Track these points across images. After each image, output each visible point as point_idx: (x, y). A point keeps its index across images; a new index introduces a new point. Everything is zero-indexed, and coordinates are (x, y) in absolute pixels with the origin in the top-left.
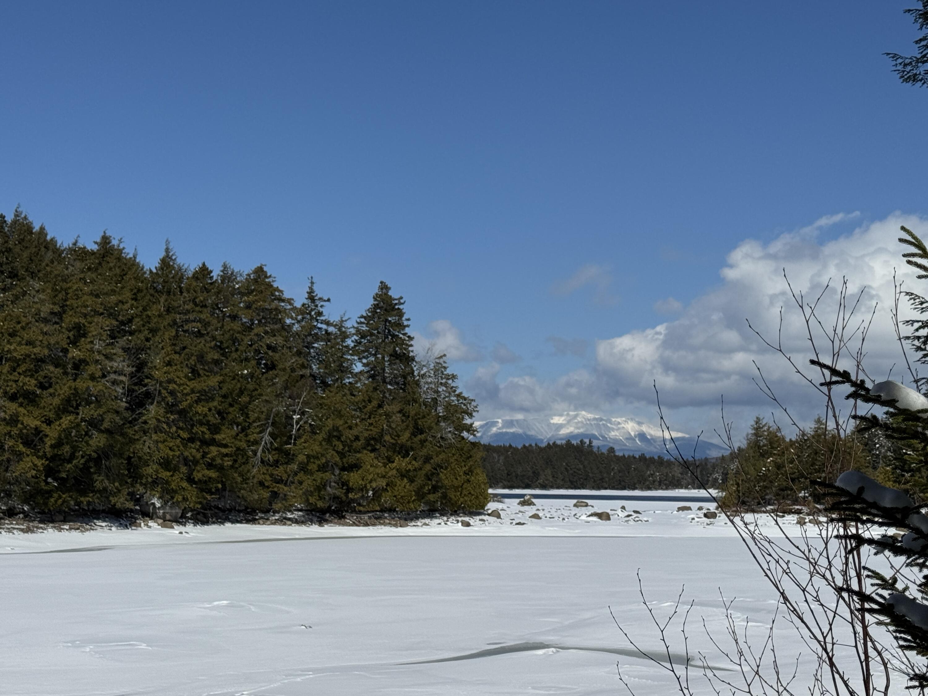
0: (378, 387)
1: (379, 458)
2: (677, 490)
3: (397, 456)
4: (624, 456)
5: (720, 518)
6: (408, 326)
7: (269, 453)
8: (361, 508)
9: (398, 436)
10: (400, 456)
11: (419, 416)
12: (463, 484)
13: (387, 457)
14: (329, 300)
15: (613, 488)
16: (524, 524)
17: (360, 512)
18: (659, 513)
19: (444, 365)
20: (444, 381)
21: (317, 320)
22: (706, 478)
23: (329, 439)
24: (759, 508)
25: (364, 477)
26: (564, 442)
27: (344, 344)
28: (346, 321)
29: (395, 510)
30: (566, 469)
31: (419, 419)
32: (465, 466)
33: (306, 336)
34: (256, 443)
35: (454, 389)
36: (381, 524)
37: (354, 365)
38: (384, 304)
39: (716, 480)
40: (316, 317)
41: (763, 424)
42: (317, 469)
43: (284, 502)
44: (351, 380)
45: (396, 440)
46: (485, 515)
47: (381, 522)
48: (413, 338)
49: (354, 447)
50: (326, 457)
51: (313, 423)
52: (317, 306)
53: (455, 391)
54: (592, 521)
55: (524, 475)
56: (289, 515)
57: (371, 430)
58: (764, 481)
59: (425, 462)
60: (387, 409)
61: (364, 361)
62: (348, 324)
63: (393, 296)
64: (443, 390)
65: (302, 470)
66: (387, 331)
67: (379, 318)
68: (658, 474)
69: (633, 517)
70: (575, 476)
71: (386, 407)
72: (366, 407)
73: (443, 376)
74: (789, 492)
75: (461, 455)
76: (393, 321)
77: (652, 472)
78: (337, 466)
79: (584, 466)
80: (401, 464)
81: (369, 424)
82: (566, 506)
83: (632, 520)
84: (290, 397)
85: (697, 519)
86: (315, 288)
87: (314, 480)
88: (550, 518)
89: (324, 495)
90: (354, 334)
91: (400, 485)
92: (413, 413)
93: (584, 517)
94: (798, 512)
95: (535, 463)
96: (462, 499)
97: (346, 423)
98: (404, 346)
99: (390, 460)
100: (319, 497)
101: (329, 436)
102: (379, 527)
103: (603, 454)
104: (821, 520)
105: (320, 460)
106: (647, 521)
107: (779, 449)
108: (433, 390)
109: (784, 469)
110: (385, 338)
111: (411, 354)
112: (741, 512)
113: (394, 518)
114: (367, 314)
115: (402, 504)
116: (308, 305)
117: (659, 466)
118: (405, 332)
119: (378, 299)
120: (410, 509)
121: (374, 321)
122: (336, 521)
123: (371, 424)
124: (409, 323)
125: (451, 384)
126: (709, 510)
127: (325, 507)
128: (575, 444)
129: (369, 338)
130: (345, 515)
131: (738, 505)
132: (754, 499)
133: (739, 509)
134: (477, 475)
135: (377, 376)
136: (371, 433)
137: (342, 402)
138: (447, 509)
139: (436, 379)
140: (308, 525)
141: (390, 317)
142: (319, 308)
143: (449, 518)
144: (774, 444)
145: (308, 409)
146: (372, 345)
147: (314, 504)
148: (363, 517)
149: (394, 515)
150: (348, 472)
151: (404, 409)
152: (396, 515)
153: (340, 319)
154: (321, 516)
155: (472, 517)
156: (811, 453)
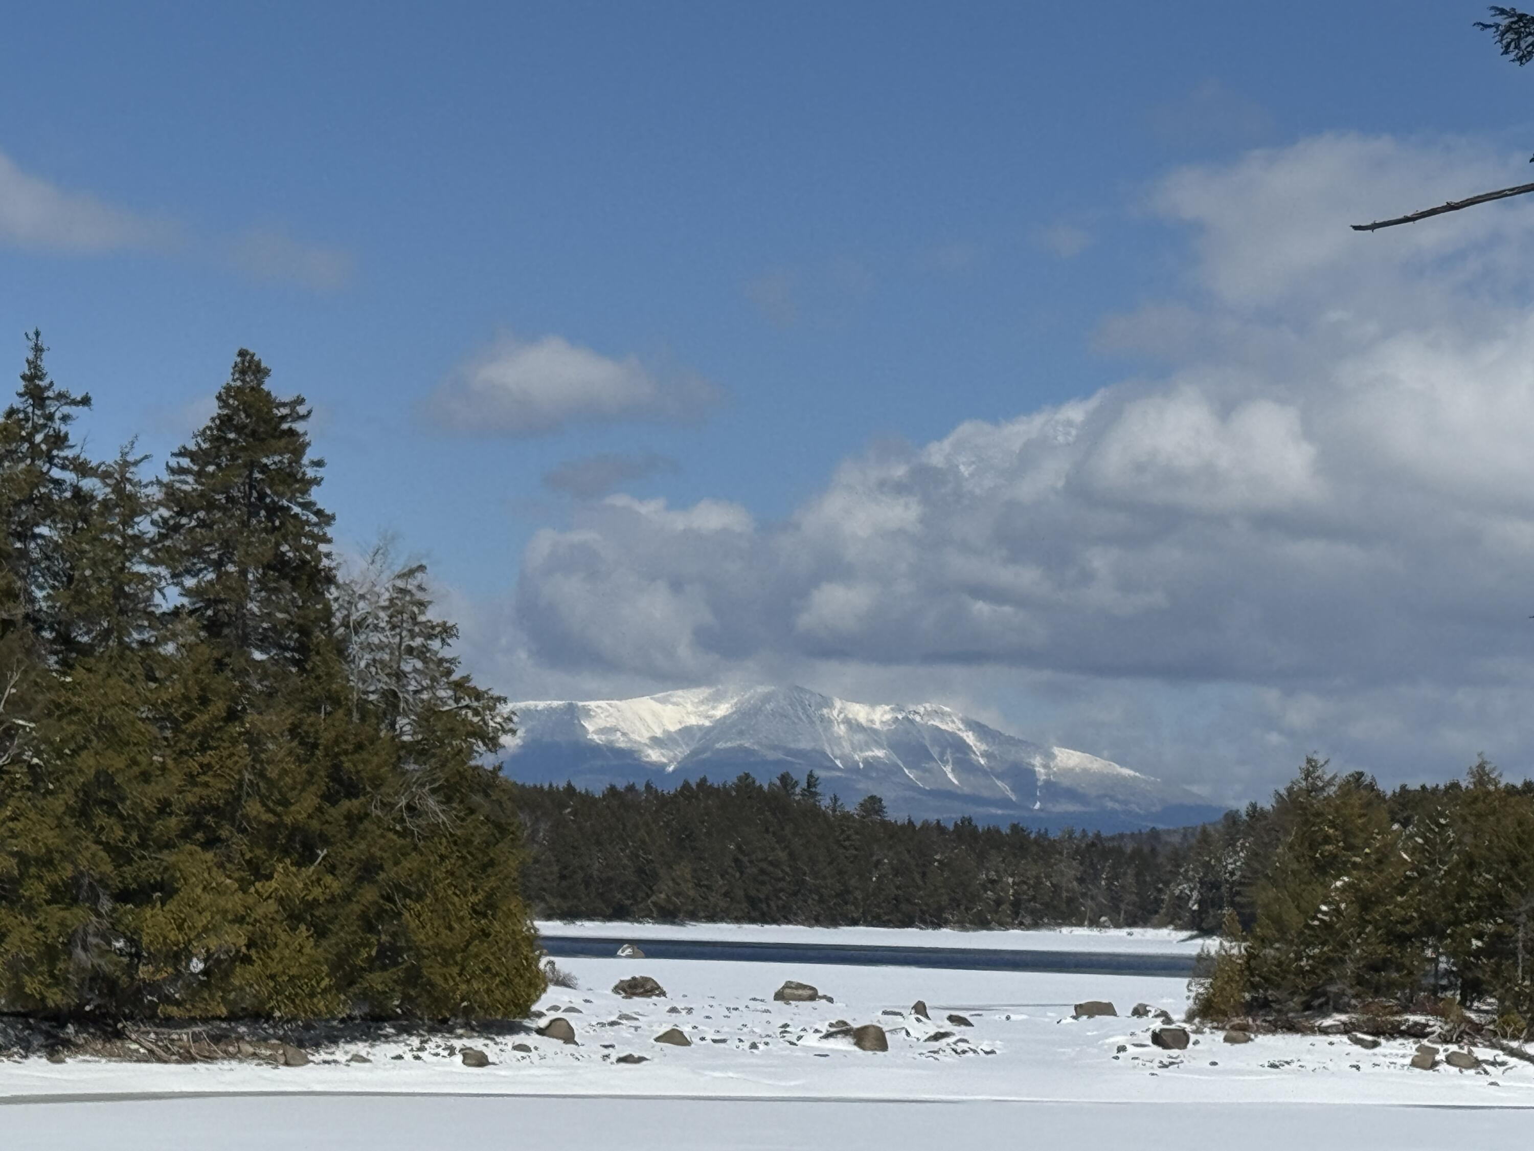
0: (227, 660)
1: (228, 865)
2: (1065, 930)
3: (279, 860)
4: (910, 823)
5: (1198, 1047)
6: (317, 481)
8: (174, 1011)
9: (285, 802)
10: (288, 861)
11: (344, 746)
12: (468, 943)
13: (249, 862)
14: (86, 401)
16: (641, 1059)
17: (169, 1022)
18: (1022, 1021)
19: (419, 596)
20: (419, 641)
21: (50, 459)
22: (1152, 894)
23: (83, 814)
24: (1307, 1018)
25: (184, 920)
27: (130, 532)
28: (136, 463)
29: (269, 1017)
30: (737, 861)
31: (346, 753)
32: (475, 890)
33: (17, 504)
35: (446, 665)
36: (231, 1056)
37: (157, 594)
38: (248, 416)
39: (1182, 900)
40: (49, 451)
41: (1327, 777)
42: (48, 897)
44: (146, 635)
45: (279, 815)
46: (528, 1030)
47: (231, 1049)
48: (333, 517)
49: (155, 834)
50: (74, 863)
51: (36, 761)
52: (50, 417)
53: (449, 673)
54: (832, 1050)
55: (610, 880)
57: (206, 785)
58: (1324, 944)
59: (360, 880)
60: (252, 723)
61: (190, 582)
62: (143, 473)
63: (274, 396)
64: (415, 670)
66: (255, 494)
67: (234, 458)
68: (1010, 880)
69: (951, 1040)
70: (763, 883)
71: (251, 718)
72: (192, 717)
73: (417, 629)
74: (1395, 975)
75: (463, 858)
76: (273, 467)
77: (993, 875)
78: (107, 887)
79: (791, 854)
80: (292, 884)
81: (201, 766)
82: (754, 999)
83: (949, 1051)
85: (1131, 1050)
86: (46, 364)
87: (40, 928)
88: (715, 1041)
89: (66, 971)
90: (160, 503)
91: (287, 945)
92: (326, 735)
93: (811, 1041)
94: (1417, 1032)
95: (643, 842)
96: (464, 987)
97: (134, 762)
98: (304, 541)
99: (257, 871)
100: (52, 975)
101: (85, 803)
102: (226, 1065)
103: (847, 817)
104: (1481, 1057)
105: (56, 870)
106: (993, 1052)
107: (1367, 850)
108: (388, 671)
109: (1382, 909)
110: (251, 515)
111: (325, 562)
112: (1258, 1031)
113: (265, 1040)
114: (198, 444)
115: (293, 1002)
116: (26, 413)
117: (1015, 856)
118: (308, 498)
119: (231, 401)
120: (313, 1012)
121: (218, 466)
122: (99, 1047)
123: (206, 768)
124: (320, 472)
125: (437, 653)
126: (1164, 1015)
127: (68, 1004)
128: (766, 787)
129: (202, 514)
130: (124, 1027)
131: (1250, 1008)
132: (1293, 994)
133: (1250, 1021)
134: (510, 914)
135: (224, 625)
136: (205, 792)
137: (123, 703)
138: (419, 1013)
139: (394, 636)
140: (16, 1058)
141: (268, 457)
142: (57, 424)
143: (426, 1042)
144: (1356, 836)
145: (23, 719)
146: (212, 538)
147: (38, 996)
148: (175, 1037)
149: (264, 1029)
150: (136, 906)
151: (301, 723)
152: (271, 1031)
153: (118, 458)
154: (54, 1032)
155: (493, 1039)
156: (1458, 864)
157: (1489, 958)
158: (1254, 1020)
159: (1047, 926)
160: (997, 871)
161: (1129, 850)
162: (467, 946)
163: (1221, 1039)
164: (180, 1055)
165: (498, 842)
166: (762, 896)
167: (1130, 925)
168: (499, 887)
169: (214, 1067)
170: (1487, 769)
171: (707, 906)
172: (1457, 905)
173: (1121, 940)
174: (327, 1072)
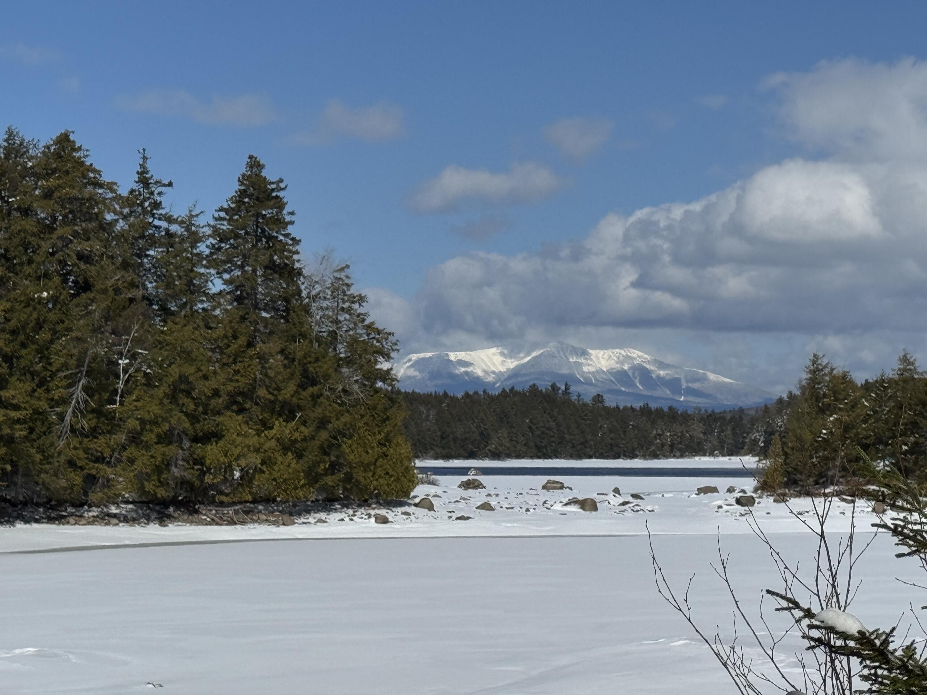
0: (247, 316)
1: (250, 423)
2: (697, 458)
3: (277, 419)
4: (618, 407)
5: (760, 505)
6: (292, 223)
7: (84, 416)
8: (224, 498)
9: (279, 389)
10: (281, 420)
11: (309, 359)
12: (376, 460)
13: (261, 421)
14: (170, 184)
15: (602, 456)
16: (468, 518)
17: (222, 504)
18: (670, 498)
19: (347, 281)
20: (346, 305)
21: (153, 215)
22: (740, 439)
23: (173, 397)
24: (817, 489)
25: (228, 451)
26: (527, 387)
27: (195, 251)
28: (197, 216)
29: (274, 501)
30: (530, 428)
31: (310, 363)
32: (379, 433)
33: (136, 239)
34: (64, 401)
35: (362, 317)
36: (255, 521)
37: (210, 283)
38: (254, 189)
39: (756, 441)
40: (152, 210)
41: (824, 364)
42: (156, 440)
43: (106, 490)
44: (205, 305)
45: (276, 396)
46: (409, 505)
47: (254, 517)
48: (300, 241)
49: (211, 407)
50: (169, 422)
51: (149, 371)
52: (152, 193)
53: (363, 320)
54: (570, 512)
55: (466, 439)
56: (113, 510)
57: (237, 381)
58: (825, 450)
59: (319, 428)
60: (261, 349)
61: (226, 276)
62: (201, 221)
63: (268, 178)
64: (345, 320)
65: (134, 442)
66: (259, 230)
67: (248, 211)
68: (669, 434)
69: (631, 505)
70: (544, 438)
71: (260, 347)
72: (229, 346)
73: (346, 298)
75: (373, 416)
76: (268, 216)
77: (660, 431)
78: (187, 435)
79: (557, 424)
80: (283, 431)
81: (234, 371)
82: (531, 489)
83: (630, 510)
84: (113, 332)
85: (725, 508)
86: (149, 165)
87: (152, 457)
88: (507, 508)
89: (167, 479)
90: (209, 236)
91: (282, 463)
92: (299, 354)
93: (558, 507)
94: (874, 495)
95: (482, 419)
96: (375, 483)
97: (200, 370)
98: (285, 253)
99: (265, 425)
100: (160, 481)
101: (174, 390)
102: (252, 526)
103: (585, 405)
105: (160, 427)
106: (653, 511)
107: (846, 401)
108: (331, 319)
109: (854, 431)
110: (257, 241)
111: (297, 265)
112: (791, 496)
113: (272, 512)
114: (229, 205)
115: (286, 492)
116: (139, 191)
117: (671, 422)
118: (288, 231)
119: (245, 182)
120: (297, 497)
121: (240, 216)
122: (186, 518)
123: (237, 372)
124: (293, 218)
125: (356, 310)
126: (743, 491)
127: (169, 496)
128: (544, 390)
129: (232, 241)
130: (199, 508)
131: (786, 485)
132: (809, 476)
133: (787, 491)
134: (398, 445)
135: (245, 298)
136: (237, 385)
137: (193, 339)
138: (352, 497)
139: (334, 302)
140: (143, 524)
141: (265, 210)
142: (156, 197)
143: (356, 511)
144: (840, 394)
145: (141, 349)
146: (237, 253)
147: (152, 492)
148: (226, 512)
149: (272, 507)
150: (203, 444)
151: (286, 347)
152: (276, 508)
153: (187, 213)
154: (162, 510)
155: (391, 510)
156: (894, 407)
157: (912, 455)
158: (789, 491)
159: (688, 456)
160: (661, 430)
161: (728, 418)
162: (376, 462)
163: (772, 501)
164: (228, 521)
165: (391, 407)
166: (543, 445)
167: (729, 455)
168: (391, 431)
169: (245, 527)
170: (908, 357)
171: (515, 451)
172: (894, 428)
173: (724, 462)
174: (304, 528)
